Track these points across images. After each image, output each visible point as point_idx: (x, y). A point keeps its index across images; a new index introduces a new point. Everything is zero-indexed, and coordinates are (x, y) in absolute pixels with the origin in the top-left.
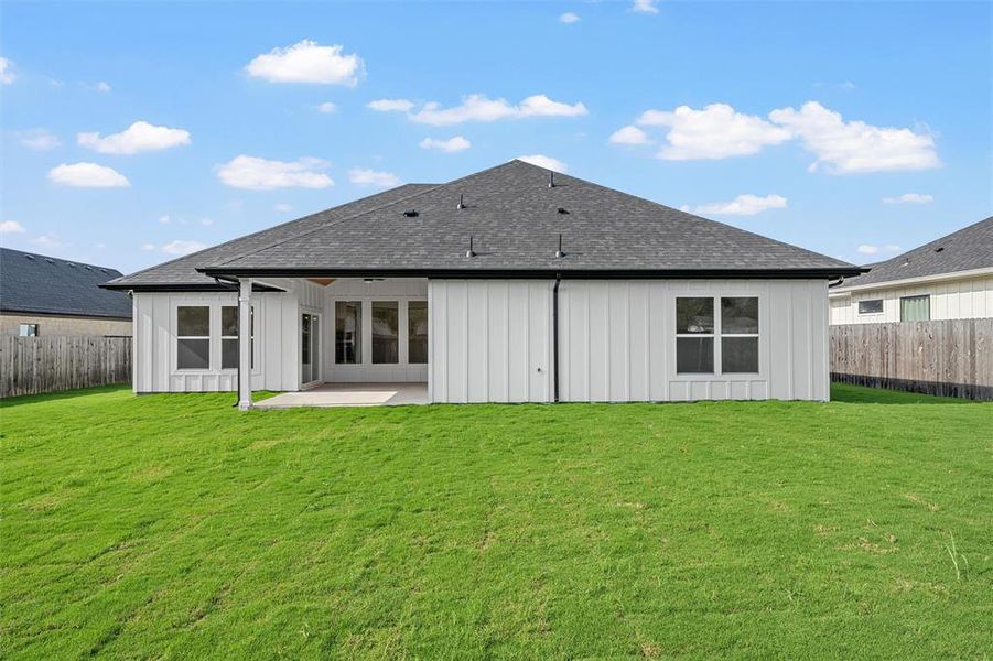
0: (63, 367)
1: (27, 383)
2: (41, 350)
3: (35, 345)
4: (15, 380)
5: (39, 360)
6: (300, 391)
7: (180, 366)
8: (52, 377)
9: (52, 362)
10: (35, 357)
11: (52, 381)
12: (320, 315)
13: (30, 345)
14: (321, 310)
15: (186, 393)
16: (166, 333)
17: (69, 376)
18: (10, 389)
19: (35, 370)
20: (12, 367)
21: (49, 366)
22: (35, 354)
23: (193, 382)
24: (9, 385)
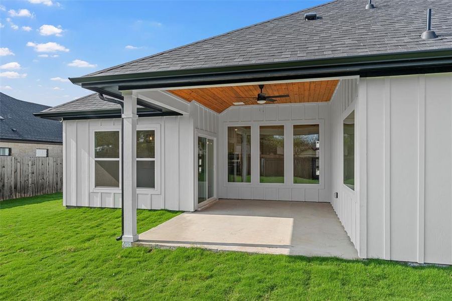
0: (51, 177)
1: (24, 189)
2: (35, 166)
3: (30, 163)
4: (15, 188)
5: (33, 173)
6: (196, 211)
7: (97, 185)
8: (42, 185)
9: (43, 174)
10: (30, 171)
11: (42, 187)
12: (215, 139)
13: (26, 163)
14: (215, 134)
15: (102, 208)
16: (87, 154)
17: (55, 184)
18: (11, 194)
19: (30, 180)
20: (13, 179)
21: (40, 177)
22: (30, 168)
23: (107, 199)
24: (11, 191)
